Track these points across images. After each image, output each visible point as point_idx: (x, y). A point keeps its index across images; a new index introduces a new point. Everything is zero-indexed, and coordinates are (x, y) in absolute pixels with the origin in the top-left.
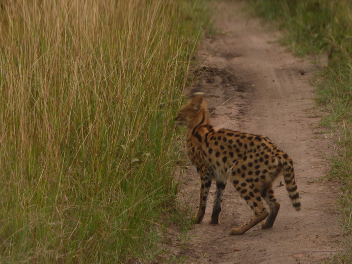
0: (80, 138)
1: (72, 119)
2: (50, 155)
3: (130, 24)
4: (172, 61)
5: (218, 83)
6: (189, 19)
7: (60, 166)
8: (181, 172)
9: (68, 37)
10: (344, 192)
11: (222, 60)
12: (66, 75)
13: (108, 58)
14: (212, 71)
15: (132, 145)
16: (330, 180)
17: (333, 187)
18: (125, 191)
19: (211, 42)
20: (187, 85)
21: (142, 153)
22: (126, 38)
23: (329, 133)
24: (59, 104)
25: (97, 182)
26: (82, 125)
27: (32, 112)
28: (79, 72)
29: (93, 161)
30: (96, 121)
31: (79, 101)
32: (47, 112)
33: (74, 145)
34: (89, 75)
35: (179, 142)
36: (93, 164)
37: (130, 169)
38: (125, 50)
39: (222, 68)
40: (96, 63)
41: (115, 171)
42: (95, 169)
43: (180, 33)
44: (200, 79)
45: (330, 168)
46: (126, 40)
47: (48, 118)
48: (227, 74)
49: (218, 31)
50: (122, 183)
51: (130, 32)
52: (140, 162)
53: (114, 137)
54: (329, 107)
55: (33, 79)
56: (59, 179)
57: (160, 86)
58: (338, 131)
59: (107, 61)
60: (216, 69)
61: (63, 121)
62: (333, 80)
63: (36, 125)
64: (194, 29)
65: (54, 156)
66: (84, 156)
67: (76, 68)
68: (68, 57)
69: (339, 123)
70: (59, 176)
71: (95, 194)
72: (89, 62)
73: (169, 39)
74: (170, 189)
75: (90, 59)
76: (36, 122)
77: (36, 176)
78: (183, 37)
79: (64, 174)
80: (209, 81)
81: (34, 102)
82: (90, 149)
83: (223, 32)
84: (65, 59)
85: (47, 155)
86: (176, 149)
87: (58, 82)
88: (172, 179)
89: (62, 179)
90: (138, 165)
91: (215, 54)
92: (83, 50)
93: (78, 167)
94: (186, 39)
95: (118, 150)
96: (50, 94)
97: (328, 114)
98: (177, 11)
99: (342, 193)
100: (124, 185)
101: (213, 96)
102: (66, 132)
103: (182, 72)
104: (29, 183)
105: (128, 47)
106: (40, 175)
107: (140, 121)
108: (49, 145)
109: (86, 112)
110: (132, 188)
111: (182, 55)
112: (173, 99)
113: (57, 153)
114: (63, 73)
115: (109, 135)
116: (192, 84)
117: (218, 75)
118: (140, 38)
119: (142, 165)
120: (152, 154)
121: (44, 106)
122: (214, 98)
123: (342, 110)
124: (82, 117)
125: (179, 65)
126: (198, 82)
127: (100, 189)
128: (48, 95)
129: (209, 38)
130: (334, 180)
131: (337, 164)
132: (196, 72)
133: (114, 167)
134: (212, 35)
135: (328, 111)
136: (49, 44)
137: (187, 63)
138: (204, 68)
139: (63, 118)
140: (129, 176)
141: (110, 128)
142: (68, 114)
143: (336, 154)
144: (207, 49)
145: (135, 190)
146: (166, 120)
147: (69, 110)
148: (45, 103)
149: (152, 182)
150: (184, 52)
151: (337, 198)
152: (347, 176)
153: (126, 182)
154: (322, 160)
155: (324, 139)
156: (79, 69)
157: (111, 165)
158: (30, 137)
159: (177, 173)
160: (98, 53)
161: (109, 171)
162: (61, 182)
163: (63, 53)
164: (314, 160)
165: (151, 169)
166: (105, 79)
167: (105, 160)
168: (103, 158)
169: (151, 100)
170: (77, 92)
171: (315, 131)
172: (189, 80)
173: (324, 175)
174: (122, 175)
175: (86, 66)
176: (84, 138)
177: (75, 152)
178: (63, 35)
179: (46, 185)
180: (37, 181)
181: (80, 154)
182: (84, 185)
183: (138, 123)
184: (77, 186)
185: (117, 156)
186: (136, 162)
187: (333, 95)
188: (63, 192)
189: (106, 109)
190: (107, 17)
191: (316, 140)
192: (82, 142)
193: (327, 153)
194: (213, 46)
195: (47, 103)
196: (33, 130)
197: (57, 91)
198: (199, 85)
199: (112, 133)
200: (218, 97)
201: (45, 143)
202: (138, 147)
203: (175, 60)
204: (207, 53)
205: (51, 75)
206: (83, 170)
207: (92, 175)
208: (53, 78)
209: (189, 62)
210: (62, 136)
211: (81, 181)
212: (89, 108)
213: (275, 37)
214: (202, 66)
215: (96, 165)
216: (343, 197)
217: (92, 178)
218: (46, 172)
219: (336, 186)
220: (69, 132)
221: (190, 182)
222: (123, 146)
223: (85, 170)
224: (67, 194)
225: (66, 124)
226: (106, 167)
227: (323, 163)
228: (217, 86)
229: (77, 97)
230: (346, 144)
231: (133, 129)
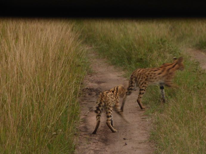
0: (27, 123)
1: (23, 113)
2: (12, 132)
3: (51, 68)
4: (71, 85)
5: (94, 95)
6: (79, 66)
7: (17, 137)
8: (77, 139)
9: (20, 75)
10: (157, 147)
11: (96, 84)
12: (19, 92)
13: (40, 84)
14: (91, 90)
15: (53, 126)
16: (150, 142)
17: (151, 145)
18: (49, 148)
19: (90, 77)
20: (79, 96)
21: (58, 130)
22: (49, 74)
23: (149, 118)
24: (16, 106)
25: (35, 145)
26: (28, 116)
27: (3, 111)
28: (26, 90)
29: (33, 134)
30: (35, 114)
31: (26, 105)
32: (10, 110)
33: (24, 126)
34: (31, 92)
35: (75, 124)
36: (33, 135)
37: (51, 138)
38: (48, 80)
39: (96, 88)
40: (34, 86)
41: (44, 139)
42: (35, 138)
43: (75, 72)
44: (85, 93)
45: (150, 135)
46: (49, 76)
47: (11, 113)
48: (98, 91)
49: (93, 72)
50: (48, 145)
51: (51, 72)
52: (56, 134)
53: (44, 122)
54: (148, 105)
55: (3, 94)
56: (16, 144)
57: (66, 97)
58: (153, 117)
59: (40, 85)
60: (93, 89)
61: (18, 115)
62: (150, 93)
63: (5, 117)
64: (82, 70)
65: (14, 132)
66: (29, 132)
67: (24, 88)
68: (20, 84)
69: (153, 114)
70: (16, 142)
71: (35, 151)
72: (31, 86)
73: (70, 75)
74: (72, 147)
75: (31, 84)
76: (5, 115)
77: (5, 142)
78: (76, 74)
79: (19, 141)
80: (90, 94)
81: (4, 105)
82: (31, 128)
83: (96, 72)
84: (19, 85)
85: (11, 132)
86: (74, 128)
87: (15, 95)
88: (73, 142)
89: (18, 144)
90: (56, 136)
91: (92, 82)
92: (28, 80)
93: (26, 138)
94: (78, 75)
95: (46, 128)
96: (12, 101)
97: (148, 109)
98: (73, 62)
99: (156, 148)
100: (49, 146)
101: (91, 101)
102: (20, 120)
103: (76, 90)
104: (2, 146)
105: (50, 78)
106: (7, 142)
107: (56, 114)
108: (11, 126)
109: (30, 110)
110: (53, 147)
111: (76, 82)
112: (72, 103)
113: (15, 131)
114: (18, 91)
115: (41, 121)
116: (82, 96)
117: (94, 91)
118: (55, 75)
119: (58, 135)
120: (63, 130)
121: (8, 107)
122: (92, 102)
123: (154, 107)
124: (28, 112)
125: (75, 87)
126: (84, 95)
127: (37, 148)
128: (11, 102)
129: (89, 75)
130: (152, 141)
131: (153, 133)
132: (83, 90)
133: (44, 137)
134: (90, 73)
135: (148, 107)
136: (11, 77)
137: (79, 86)
138: (87, 88)
139: (18, 113)
140: (51, 141)
141: (42, 118)
142: (21, 111)
143: (153, 128)
144: (88, 80)
145: (54, 149)
146: (69, 113)
147: (21, 109)
148: (9, 106)
149: (63, 144)
150: (77, 81)
151: (153, 150)
152: (158, 139)
153: (50, 144)
154: (146, 131)
155: (146, 121)
156: (26, 89)
157: (42, 136)
158: (2, 123)
159: (75, 140)
160: (35, 81)
161: (41, 139)
162: (18, 145)
163: (18, 81)
164: (142, 132)
165: (62, 138)
166: (39, 94)
167: (39, 134)
168: (38, 133)
169: (61, 103)
170: (25, 100)
171: (142, 117)
172: (80, 94)
173: (147, 139)
174: (48, 141)
175: (29, 88)
176: (29, 123)
177: (24, 130)
178: (17, 73)
179: (10, 147)
180: (6, 145)
181: (27, 131)
182: (29, 146)
183: (55, 115)
184: (25, 147)
185: (45, 131)
186: (55, 134)
187: (150, 100)
188: (19, 150)
189: (40, 108)
190: (39, 65)
191: (142, 122)
192: (27, 125)
193: (148, 128)
194: (91, 78)
195: (10, 106)
196: (3, 119)
197: (15, 100)
198: (85, 96)
199: (42, 120)
200: (94, 102)
201: (10, 126)
202: (55, 127)
203: (73, 85)
204: (88, 81)
205: (12, 92)
206: (28, 139)
207: (33, 141)
208: (13, 93)
209: (80, 85)
210: (18, 122)
211: (28, 144)
212: (31, 108)
213: (121, 74)
214: (86, 87)
215: (34, 136)
216: (156, 150)
217: (33, 143)
218: (10, 140)
219: (153, 144)
220: (21, 120)
221: (81, 144)
222: (48, 126)
223: (29, 139)
224: (20, 151)
225: (20, 116)
226: (40, 137)
227: (146, 133)
228: (94, 97)
229: (25, 103)
230: (157, 123)
231: (53, 118)
